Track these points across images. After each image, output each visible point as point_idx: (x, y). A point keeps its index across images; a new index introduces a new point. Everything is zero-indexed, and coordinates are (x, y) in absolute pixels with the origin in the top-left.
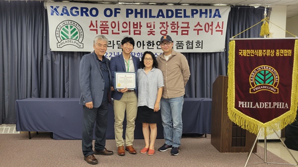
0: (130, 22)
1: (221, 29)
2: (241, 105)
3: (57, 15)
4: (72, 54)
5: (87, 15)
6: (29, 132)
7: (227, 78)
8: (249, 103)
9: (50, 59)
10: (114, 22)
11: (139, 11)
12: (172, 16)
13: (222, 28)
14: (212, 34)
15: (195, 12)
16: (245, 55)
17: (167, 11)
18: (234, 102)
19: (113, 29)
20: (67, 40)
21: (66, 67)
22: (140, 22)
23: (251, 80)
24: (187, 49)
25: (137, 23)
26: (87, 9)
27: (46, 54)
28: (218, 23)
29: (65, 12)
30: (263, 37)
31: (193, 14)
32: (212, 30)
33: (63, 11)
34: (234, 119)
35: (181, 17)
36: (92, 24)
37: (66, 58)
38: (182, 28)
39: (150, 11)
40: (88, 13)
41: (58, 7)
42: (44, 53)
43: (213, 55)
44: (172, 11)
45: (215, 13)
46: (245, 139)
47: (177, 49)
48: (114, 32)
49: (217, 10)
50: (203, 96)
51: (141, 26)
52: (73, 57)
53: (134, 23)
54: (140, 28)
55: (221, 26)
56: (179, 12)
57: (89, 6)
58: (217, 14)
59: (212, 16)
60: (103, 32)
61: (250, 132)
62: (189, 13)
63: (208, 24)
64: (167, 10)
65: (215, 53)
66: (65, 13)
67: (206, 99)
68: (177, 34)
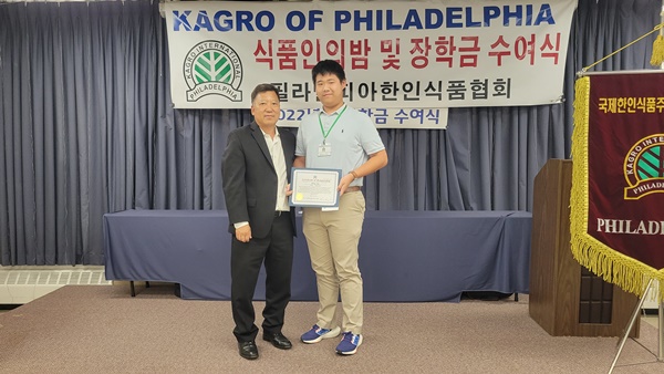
0: (343, 41)
1: (554, 51)
2: (603, 228)
3: (187, 29)
4: (217, 113)
5: (250, 28)
6: (132, 282)
7: (568, 165)
8: (621, 222)
9: (172, 126)
10: (308, 42)
11: (363, 15)
12: (438, 25)
13: (557, 49)
14: (532, 63)
15: (492, 12)
16: (614, 111)
17: (428, 12)
18: (586, 219)
19: (305, 58)
20: (207, 85)
21: (205, 143)
22: (366, 41)
23: (628, 169)
24: (474, 98)
25: (360, 42)
26: (250, 15)
27: (164, 116)
28: (548, 35)
29: (203, 22)
30: (659, 68)
31: (487, 18)
32: (532, 53)
33: (199, 21)
34: (586, 260)
35: (460, 25)
36: (260, 47)
37: (205, 125)
38: (461, 50)
39: (389, 13)
40: (253, 23)
41: (188, 13)
42: (160, 114)
43: (535, 111)
44: (439, 13)
45: (541, 14)
46: (611, 305)
47: (451, 98)
48: (308, 64)
49: (545, 7)
50: (510, 207)
51: (367, 49)
52: (220, 121)
53: (352, 42)
54: (366, 54)
55: (554, 45)
56: (454, 13)
57: (255, 8)
58: (545, 15)
59: (533, 21)
60: (284, 64)
61: (625, 289)
62: (478, 16)
63: (523, 39)
64: (427, 10)
65: (539, 107)
66: (204, 26)
67: (517, 214)
68: (450, 66)
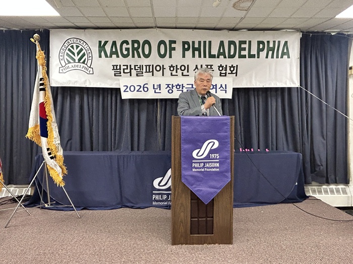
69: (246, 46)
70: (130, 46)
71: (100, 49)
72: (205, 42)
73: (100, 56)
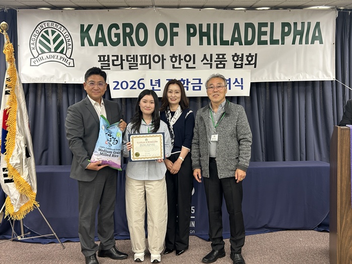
69: (268, 29)
70: (120, 31)
71: (83, 35)
72: (215, 25)
73: (83, 44)
